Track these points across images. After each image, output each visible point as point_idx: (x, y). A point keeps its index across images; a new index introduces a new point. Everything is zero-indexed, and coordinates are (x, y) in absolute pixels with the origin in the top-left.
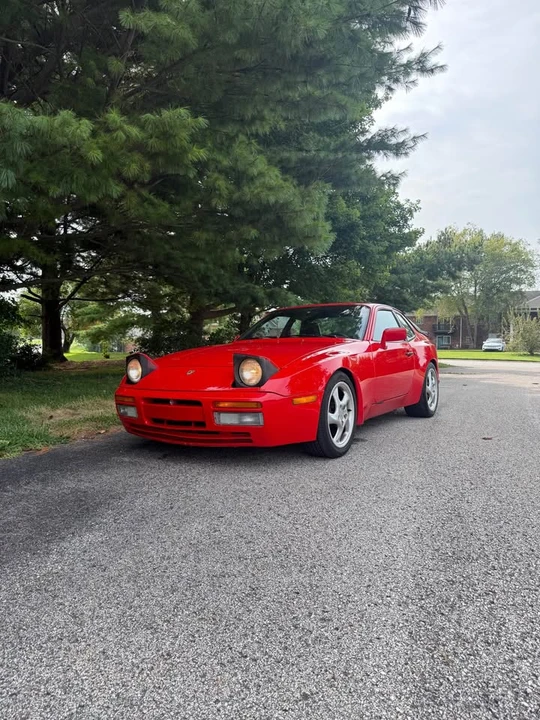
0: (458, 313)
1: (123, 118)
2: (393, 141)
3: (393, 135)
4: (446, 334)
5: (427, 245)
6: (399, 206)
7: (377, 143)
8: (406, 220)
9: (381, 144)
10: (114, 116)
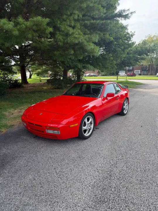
0: (150, 63)
1: (23, 20)
2: (124, 14)
3: (124, 12)
4: (146, 70)
5: (139, 45)
6: (128, 34)
7: (119, 15)
8: (130, 39)
9: (120, 15)
10: (20, 19)
